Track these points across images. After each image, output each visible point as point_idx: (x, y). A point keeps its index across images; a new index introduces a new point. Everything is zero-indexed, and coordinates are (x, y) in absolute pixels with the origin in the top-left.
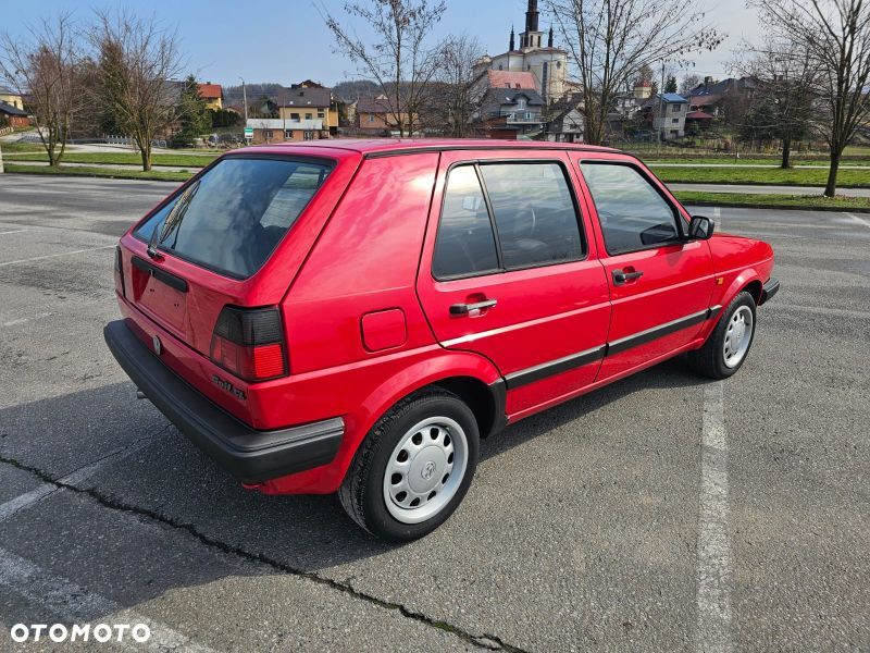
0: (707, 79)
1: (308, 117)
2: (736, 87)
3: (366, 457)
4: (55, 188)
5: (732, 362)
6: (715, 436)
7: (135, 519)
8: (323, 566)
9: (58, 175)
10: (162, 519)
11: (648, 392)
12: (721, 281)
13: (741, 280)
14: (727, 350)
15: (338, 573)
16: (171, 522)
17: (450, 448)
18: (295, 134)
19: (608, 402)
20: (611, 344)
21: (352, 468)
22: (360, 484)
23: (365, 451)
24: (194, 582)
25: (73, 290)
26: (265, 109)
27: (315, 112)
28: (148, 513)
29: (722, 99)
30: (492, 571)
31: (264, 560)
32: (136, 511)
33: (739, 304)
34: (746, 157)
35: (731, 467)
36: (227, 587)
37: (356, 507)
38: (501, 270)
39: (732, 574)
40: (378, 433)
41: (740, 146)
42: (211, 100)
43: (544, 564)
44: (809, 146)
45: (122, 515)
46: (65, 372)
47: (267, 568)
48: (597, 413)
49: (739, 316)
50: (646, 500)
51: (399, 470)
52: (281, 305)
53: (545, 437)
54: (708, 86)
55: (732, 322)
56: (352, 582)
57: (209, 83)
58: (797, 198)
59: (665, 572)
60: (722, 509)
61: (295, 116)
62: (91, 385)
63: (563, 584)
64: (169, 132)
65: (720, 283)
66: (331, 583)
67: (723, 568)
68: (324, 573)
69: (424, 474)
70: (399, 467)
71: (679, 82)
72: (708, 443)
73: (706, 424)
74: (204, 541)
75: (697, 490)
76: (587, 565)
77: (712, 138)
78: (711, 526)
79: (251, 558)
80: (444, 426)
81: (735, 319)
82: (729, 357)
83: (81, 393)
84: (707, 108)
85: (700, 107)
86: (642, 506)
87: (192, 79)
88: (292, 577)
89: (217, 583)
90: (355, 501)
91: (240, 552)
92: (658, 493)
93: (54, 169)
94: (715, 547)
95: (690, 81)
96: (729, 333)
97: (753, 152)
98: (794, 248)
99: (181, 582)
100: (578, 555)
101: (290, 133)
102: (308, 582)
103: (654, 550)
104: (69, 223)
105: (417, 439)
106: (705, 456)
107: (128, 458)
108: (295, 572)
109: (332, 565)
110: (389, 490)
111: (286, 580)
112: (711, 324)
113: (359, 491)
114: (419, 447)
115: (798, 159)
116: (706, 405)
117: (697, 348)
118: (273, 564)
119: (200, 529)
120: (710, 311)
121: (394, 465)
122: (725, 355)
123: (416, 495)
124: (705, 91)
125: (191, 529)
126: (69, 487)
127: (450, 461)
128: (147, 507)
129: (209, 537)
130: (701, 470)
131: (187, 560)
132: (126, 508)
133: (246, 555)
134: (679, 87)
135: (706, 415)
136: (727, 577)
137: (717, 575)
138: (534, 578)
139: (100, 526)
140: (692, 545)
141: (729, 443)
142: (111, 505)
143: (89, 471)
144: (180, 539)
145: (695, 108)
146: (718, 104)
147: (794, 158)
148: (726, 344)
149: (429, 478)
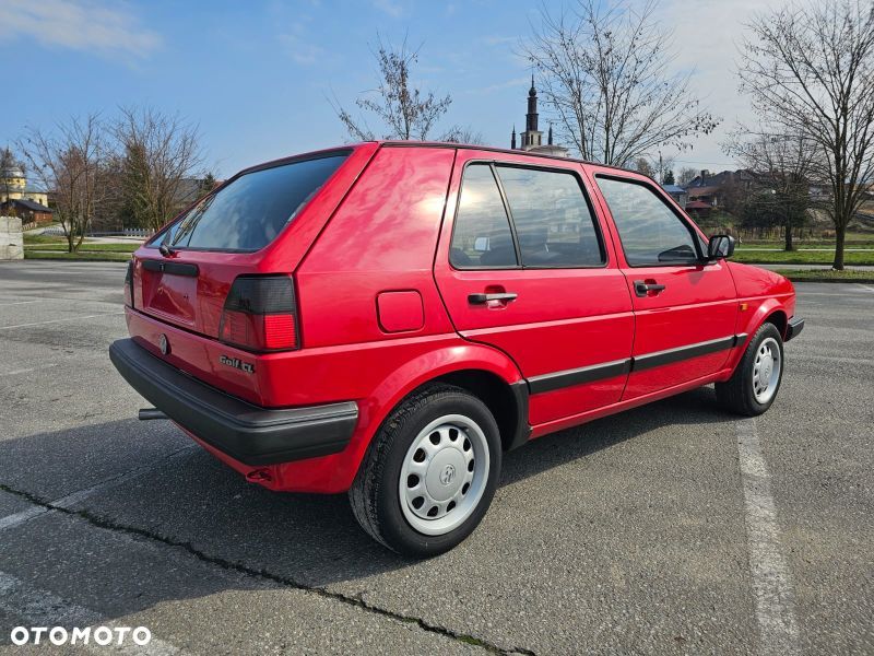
0: (703, 172)
2: (733, 178)
3: (381, 451)
4: (71, 270)
5: (764, 397)
6: (753, 464)
7: (128, 538)
8: (331, 581)
9: (76, 260)
10: (157, 538)
11: (676, 427)
12: (745, 307)
13: (764, 309)
14: (756, 384)
15: (349, 587)
16: (167, 541)
17: (469, 454)
19: (634, 435)
20: (636, 359)
21: (365, 465)
22: (374, 481)
23: (380, 445)
24: (189, 595)
25: (82, 346)
28: (142, 532)
29: (720, 190)
30: (521, 587)
31: (266, 575)
32: (130, 530)
33: (765, 335)
34: (748, 243)
35: (775, 493)
36: (225, 601)
37: (369, 508)
38: (520, 267)
39: (794, 591)
40: (394, 426)
41: (741, 234)
43: (578, 580)
44: (810, 233)
45: (114, 534)
46: (67, 411)
47: (269, 582)
48: (624, 445)
49: (765, 348)
50: (686, 522)
51: (415, 471)
52: (294, 274)
53: (570, 465)
54: (705, 178)
55: (759, 353)
56: (364, 596)
58: (806, 272)
59: (716, 588)
60: (773, 530)
62: (92, 421)
63: (602, 599)
65: (744, 308)
66: (342, 598)
67: (782, 585)
68: (332, 588)
69: (443, 478)
70: (416, 467)
71: (677, 176)
72: (747, 471)
73: (742, 454)
74: (201, 557)
75: (742, 514)
76: (627, 582)
77: (713, 226)
78: (761, 546)
79: (252, 573)
80: (464, 428)
81: (762, 351)
82: (759, 392)
83: (82, 429)
84: (705, 199)
85: (699, 198)
86: (681, 526)
87: (210, 177)
88: (297, 591)
89: (215, 596)
90: (369, 502)
91: (240, 568)
92: (698, 515)
93: (73, 254)
94: (769, 565)
95: (687, 174)
96: (757, 365)
97: (755, 238)
98: (811, 311)
99: (175, 595)
100: (616, 572)
102: (315, 596)
103: (701, 568)
104: (84, 295)
105: (435, 438)
106: (745, 483)
107: (125, 484)
108: (301, 587)
109: (342, 580)
110: (406, 494)
111: (289, 594)
112: (737, 355)
113: (373, 490)
114: (437, 447)
115: (802, 243)
116: (740, 439)
117: (725, 380)
118: (277, 579)
119: (197, 547)
120: (736, 338)
121: (410, 465)
122: (755, 390)
123: (435, 502)
124: (702, 183)
125: (188, 547)
126: (60, 509)
127: (470, 469)
128: (144, 527)
129: (207, 554)
130: (743, 496)
131: (181, 575)
132: (120, 528)
133: (247, 570)
134: (676, 180)
135: (741, 447)
136: (788, 593)
137: (776, 591)
138: (568, 593)
139: (90, 544)
140: (744, 563)
141: (770, 471)
142: (104, 525)
143: (83, 495)
144: (175, 555)
145: (693, 199)
146: (716, 194)
147: (796, 243)
148: (755, 378)
149: (449, 484)
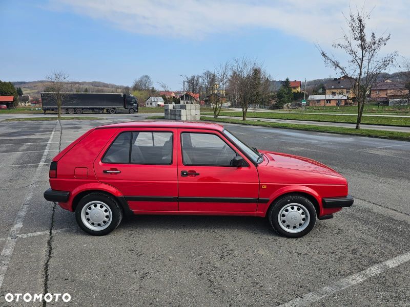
1: (340, 93)
14: (284, 221)
18: (332, 101)
20: (179, 197)
26: (320, 91)
27: (345, 91)
42: (295, 88)
49: (295, 207)
57: (296, 81)
61: (334, 93)
64: (273, 103)
65: (264, 187)
81: (292, 208)
82: (289, 226)
87: (287, 80)
93: (216, 119)
96: (285, 213)
101: (329, 101)
112: (265, 207)
120: (258, 199)
122: (282, 224)
148: (282, 218)
